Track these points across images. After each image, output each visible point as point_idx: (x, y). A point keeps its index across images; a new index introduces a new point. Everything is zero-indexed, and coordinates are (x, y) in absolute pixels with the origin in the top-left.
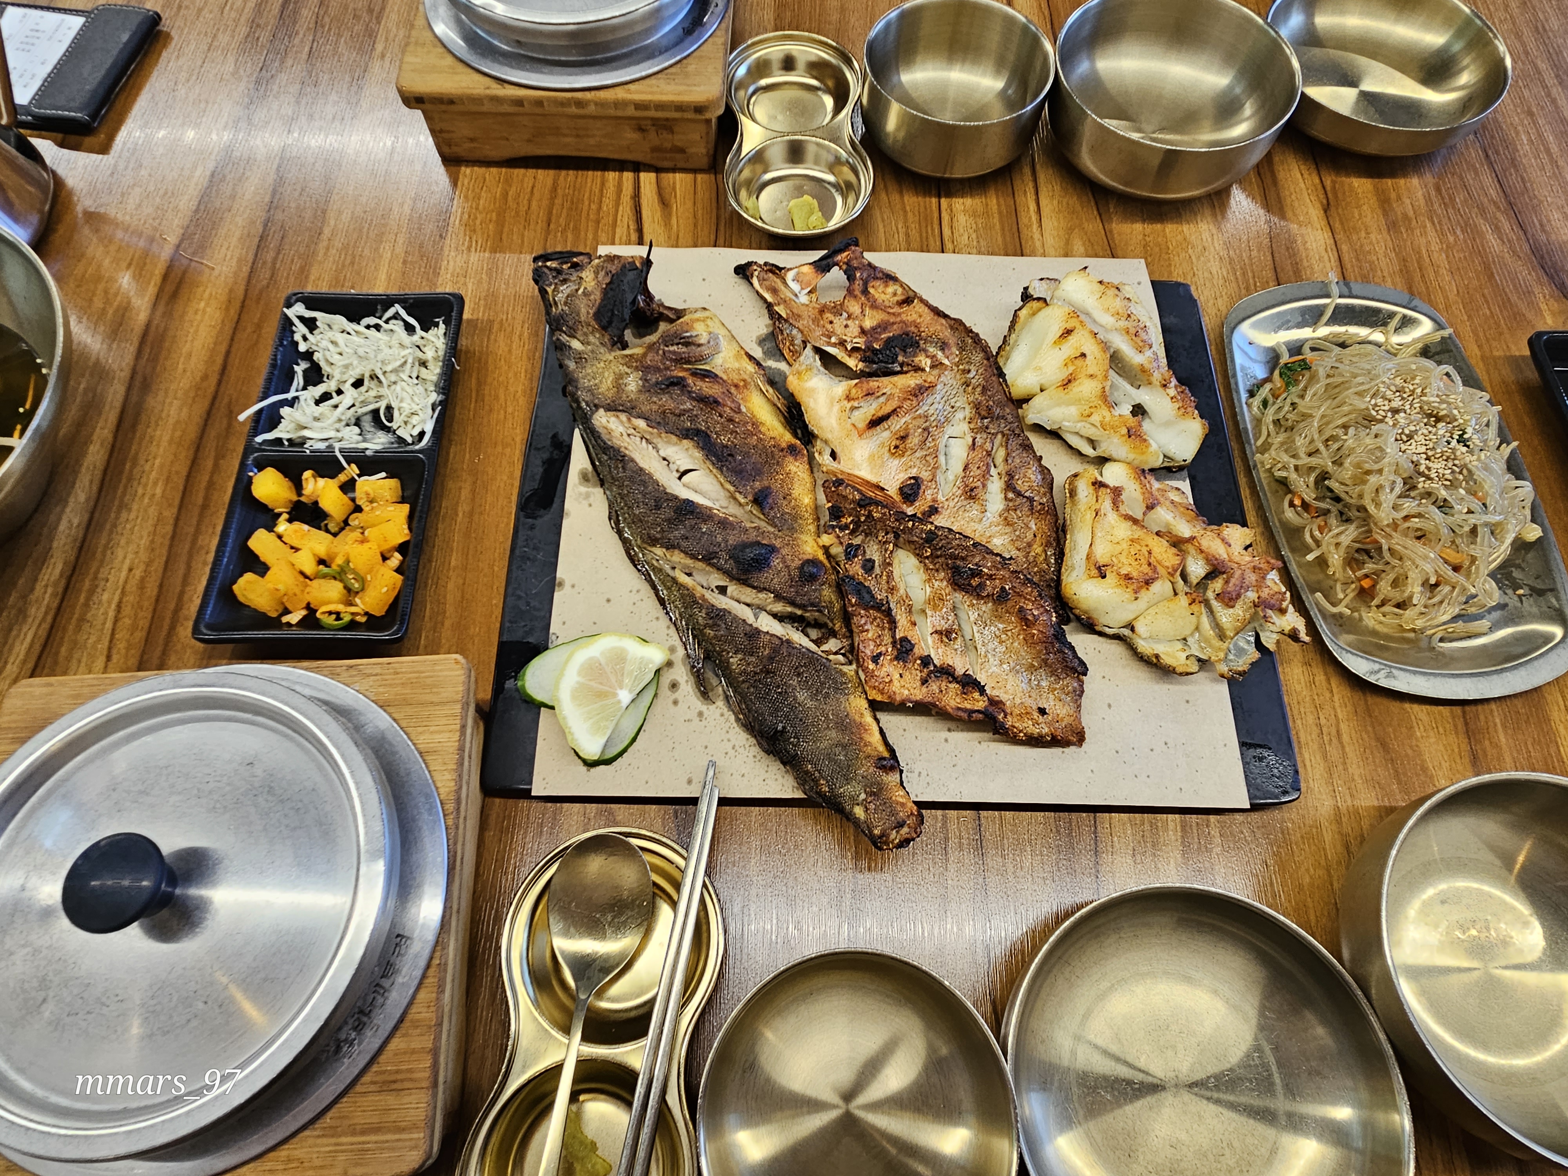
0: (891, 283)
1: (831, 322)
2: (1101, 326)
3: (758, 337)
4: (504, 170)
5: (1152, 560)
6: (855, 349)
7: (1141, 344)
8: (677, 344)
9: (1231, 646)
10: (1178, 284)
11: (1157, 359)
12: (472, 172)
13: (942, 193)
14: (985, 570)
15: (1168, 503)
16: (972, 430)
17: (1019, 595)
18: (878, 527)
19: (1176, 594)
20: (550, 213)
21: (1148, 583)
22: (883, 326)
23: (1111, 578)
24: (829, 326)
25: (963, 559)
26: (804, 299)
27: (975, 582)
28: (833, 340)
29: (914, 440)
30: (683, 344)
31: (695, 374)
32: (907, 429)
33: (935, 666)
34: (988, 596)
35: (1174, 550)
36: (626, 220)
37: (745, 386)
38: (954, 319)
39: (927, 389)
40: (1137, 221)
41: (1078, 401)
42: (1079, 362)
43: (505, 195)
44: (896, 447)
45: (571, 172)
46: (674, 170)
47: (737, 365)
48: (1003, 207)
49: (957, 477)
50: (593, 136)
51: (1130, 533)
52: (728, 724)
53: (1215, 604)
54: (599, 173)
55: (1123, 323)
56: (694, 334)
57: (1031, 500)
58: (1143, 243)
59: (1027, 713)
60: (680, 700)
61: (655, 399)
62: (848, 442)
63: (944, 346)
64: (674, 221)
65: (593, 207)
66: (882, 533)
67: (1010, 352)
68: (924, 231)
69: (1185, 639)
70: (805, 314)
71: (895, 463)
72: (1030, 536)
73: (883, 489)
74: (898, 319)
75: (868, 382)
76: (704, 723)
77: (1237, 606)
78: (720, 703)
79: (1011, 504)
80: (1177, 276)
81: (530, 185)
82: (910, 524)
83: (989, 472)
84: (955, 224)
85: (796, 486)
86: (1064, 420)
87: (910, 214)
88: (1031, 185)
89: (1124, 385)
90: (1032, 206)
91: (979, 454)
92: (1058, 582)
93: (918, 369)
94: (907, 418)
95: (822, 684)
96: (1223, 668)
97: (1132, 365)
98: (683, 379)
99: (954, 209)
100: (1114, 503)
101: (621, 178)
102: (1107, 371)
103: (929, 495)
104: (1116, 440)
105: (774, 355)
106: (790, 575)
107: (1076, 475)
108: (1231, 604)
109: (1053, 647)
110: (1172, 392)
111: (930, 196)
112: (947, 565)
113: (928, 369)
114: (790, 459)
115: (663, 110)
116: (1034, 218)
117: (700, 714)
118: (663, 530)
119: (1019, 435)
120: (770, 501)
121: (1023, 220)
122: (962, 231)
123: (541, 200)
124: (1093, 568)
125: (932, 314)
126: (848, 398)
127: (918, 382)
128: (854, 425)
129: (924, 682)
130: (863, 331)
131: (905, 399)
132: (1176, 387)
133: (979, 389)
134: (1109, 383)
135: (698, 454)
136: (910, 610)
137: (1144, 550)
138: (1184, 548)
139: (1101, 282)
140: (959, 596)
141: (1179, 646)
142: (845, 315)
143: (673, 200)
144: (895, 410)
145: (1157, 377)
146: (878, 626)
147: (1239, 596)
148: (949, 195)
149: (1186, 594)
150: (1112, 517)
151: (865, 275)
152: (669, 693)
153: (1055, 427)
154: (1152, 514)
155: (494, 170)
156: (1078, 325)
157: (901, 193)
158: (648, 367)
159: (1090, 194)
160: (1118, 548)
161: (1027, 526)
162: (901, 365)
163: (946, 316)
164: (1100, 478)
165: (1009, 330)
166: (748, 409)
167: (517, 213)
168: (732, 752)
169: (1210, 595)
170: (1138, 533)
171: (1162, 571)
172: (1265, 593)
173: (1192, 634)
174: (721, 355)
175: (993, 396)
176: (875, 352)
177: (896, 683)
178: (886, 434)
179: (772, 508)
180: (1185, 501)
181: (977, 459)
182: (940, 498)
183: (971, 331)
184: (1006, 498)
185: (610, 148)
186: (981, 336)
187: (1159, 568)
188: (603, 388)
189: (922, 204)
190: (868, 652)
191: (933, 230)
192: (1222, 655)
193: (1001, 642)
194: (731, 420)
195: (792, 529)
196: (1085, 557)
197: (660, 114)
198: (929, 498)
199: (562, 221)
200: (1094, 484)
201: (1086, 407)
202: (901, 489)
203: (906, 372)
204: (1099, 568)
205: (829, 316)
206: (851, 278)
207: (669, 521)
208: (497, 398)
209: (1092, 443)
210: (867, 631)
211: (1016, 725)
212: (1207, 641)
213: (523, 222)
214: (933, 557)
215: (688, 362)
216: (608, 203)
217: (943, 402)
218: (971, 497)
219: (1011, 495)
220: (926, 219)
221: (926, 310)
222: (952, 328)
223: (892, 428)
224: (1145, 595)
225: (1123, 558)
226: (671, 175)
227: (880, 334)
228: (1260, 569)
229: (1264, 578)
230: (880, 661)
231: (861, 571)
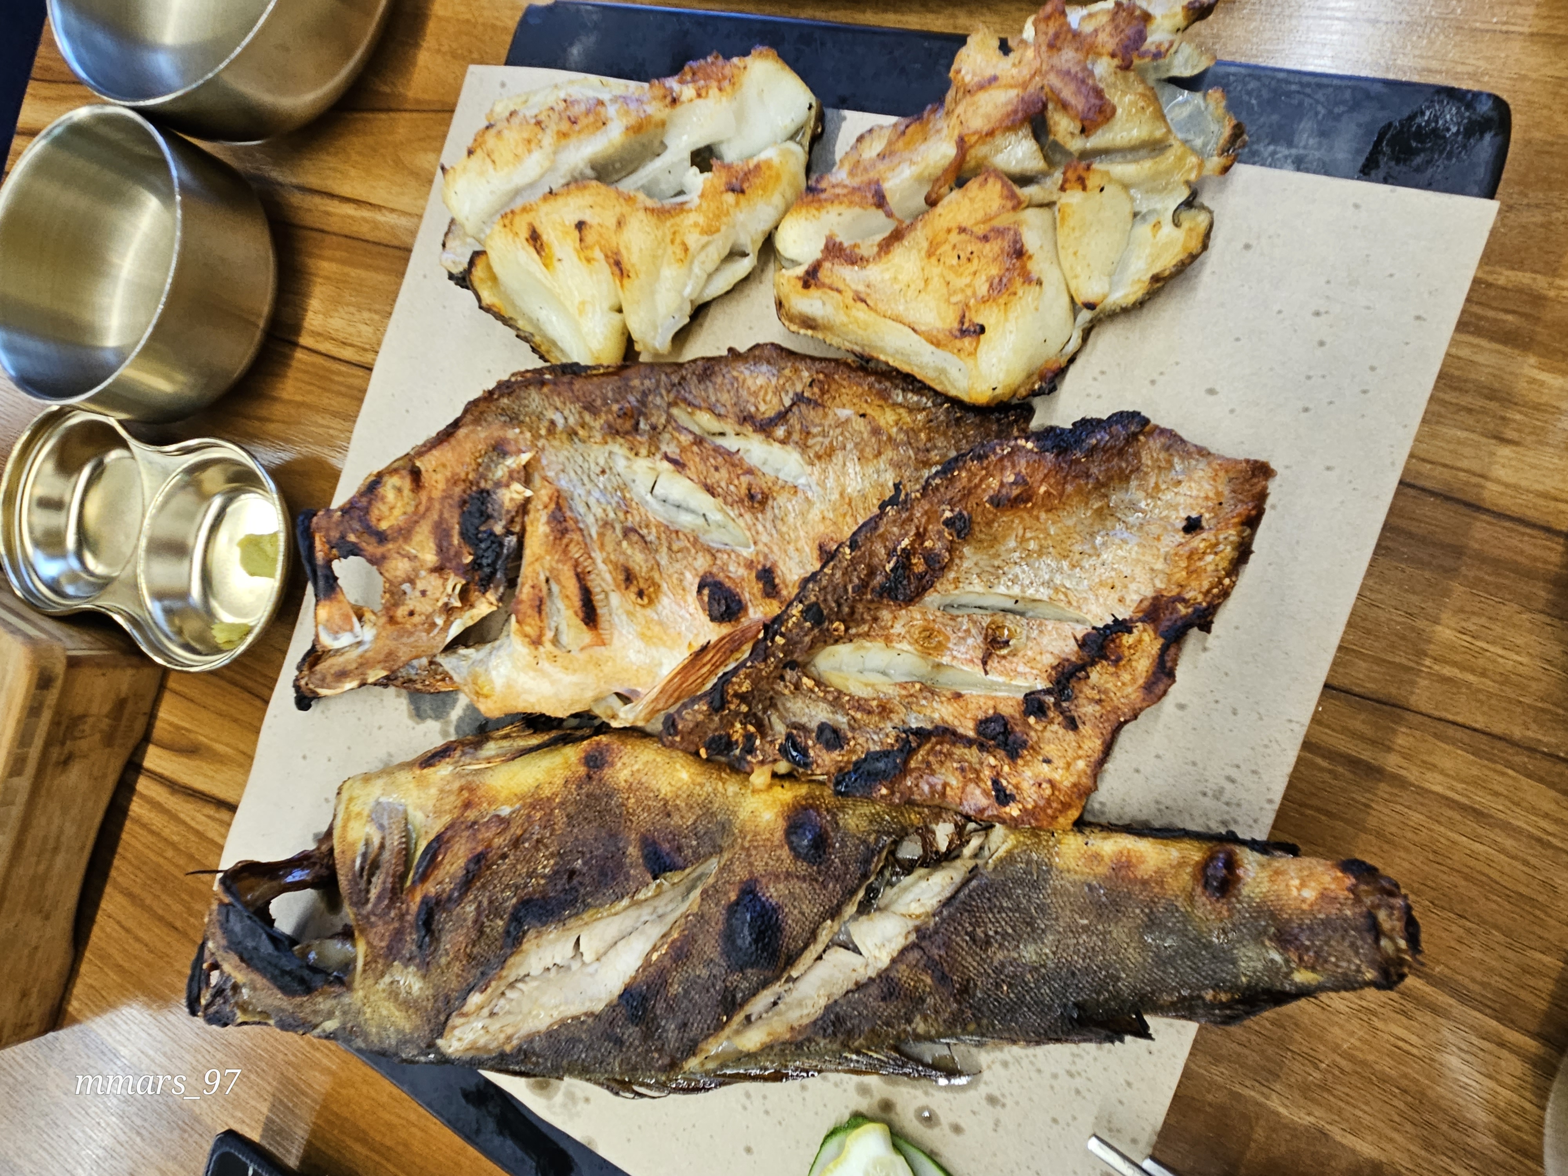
0: (381, 490)
1: (411, 614)
2: (542, 176)
3: (411, 717)
4: (88, 954)
5: (980, 230)
6: (464, 595)
7: (591, 118)
8: (369, 882)
9: (1180, 136)
10: (524, 23)
11: (625, 99)
12: (78, 999)
13: (293, 338)
14: (905, 543)
15: (881, 166)
16: (650, 454)
17: (968, 493)
18: (766, 687)
19: (1050, 205)
20: (161, 919)
21: (1019, 253)
22: (441, 533)
23: (986, 316)
24: (416, 619)
25: (872, 572)
26: (367, 634)
27: (918, 564)
28: (440, 621)
29: (638, 560)
30: (371, 874)
31: (423, 878)
32: (616, 565)
33: (1048, 692)
34: (950, 550)
35: (973, 185)
36: (200, 817)
37: (471, 790)
38: (466, 411)
39: (559, 507)
40: (415, 56)
41: (655, 259)
42: (591, 236)
43: (120, 969)
44: (640, 594)
45: (116, 862)
46: (152, 716)
47: (433, 791)
48: (338, 254)
49: (722, 510)
50: (61, 831)
51: (914, 254)
52: (1025, 1062)
53: (1096, 141)
54: (128, 824)
55: (548, 139)
56: (361, 848)
57: (799, 399)
58: (448, 58)
59: (1190, 557)
60: (953, 1118)
61: (443, 961)
62: (608, 668)
63: (500, 449)
64: (220, 748)
65: (170, 853)
66: (780, 686)
67: (544, 336)
68: (336, 388)
69: (1135, 215)
70: (392, 644)
71: (666, 603)
72: (860, 425)
73: (704, 649)
74: (437, 506)
75: (520, 602)
76: (1009, 1102)
77: (1115, 100)
78: (985, 1057)
79: (796, 437)
80: (511, 20)
81: (117, 927)
82: (779, 640)
83: (729, 453)
84: (341, 336)
85: (654, 784)
86: (680, 293)
87: (309, 399)
88: (317, 200)
89: (652, 169)
90: (349, 210)
91: (694, 462)
92: (956, 402)
93: (524, 507)
94: (598, 556)
95: (1017, 909)
96: (1215, 162)
97: (623, 146)
98: (425, 901)
99: (320, 330)
100: (853, 263)
101: (143, 797)
102: (619, 194)
103: (737, 571)
104: (741, 216)
105: (444, 704)
106: (804, 879)
107: (780, 305)
108: (1108, 110)
109: (1078, 461)
110: (688, 92)
111: (290, 357)
112: (872, 601)
113: (528, 493)
114: (607, 772)
115: (32, 736)
116: (365, 213)
117: (992, 1100)
118: (660, 1050)
119: (683, 378)
120: (666, 846)
121: (365, 231)
122: (352, 330)
123: (140, 924)
124: (958, 343)
125: (446, 446)
126: (536, 642)
127: (544, 519)
128: (582, 649)
129: (1072, 724)
130: (439, 570)
131: (565, 551)
132: (682, 82)
133: (587, 417)
134: (641, 196)
135: (552, 934)
136: (929, 690)
137: (954, 237)
138: (972, 163)
139: (470, 152)
140: (932, 598)
141: (1144, 230)
142: (406, 587)
143: (192, 736)
144: (578, 575)
145: (655, 109)
146: (942, 763)
147: (1099, 93)
148: (296, 328)
149: (1063, 189)
150: (875, 273)
151: (357, 526)
152: (936, 1131)
153: (688, 310)
154: (893, 200)
155: (84, 968)
156: (527, 218)
157: (275, 399)
158: (390, 948)
159: (357, 115)
160: (936, 283)
161: (844, 424)
162: (509, 532)
163: (456, 425)
164: (800, 271)
165: (510, 326)
166: (507, 802)
167: (148, 965)
168: (1078, 1082)
169: (1076, 145)
170: (919, 237)
171: (1005, 220)
172: (1107, 41)
173: (1132, 200)
174: (411, 810)
175: (605, 399)
176: (476, 565)
177: (1057, 776)
178: (615, 599)
179: (679, 849)
180: (887, 133)
181: (701, 467)
182: (748, 553)
183: (491, 393)
184: (783, 442)
185: (90, 804)
186: (505, 377)
187: (997, 223)
188: (407, 1027)
189: (300, 375)
190: (983, 802)
191: (340, 373)
192: (1193, 160)
193: (1040, 553)
194: (516, 843)
195: (725, 828)
196: (932, 348)
197: (38, 742)
198: (742, 571)
199: (177, 907)
200: (806, 285)
201: (670, 249)
202: (713, 619)
203: (523, 530)
204: (964, 333)
205: (401, 612)
206: (354, 551)
207: (647, 1036)
208: (390, 1126)
209: (735, 254)
210: (945, 785)
211: (1206, 585)
212: (1155, 176)
213: (162, 964)
214: (850, 620)
215: (403, 877)
216: (171, 831)
217: (589, 486)
218: (763, 502)
219: (780, 432)
220: (322, 377)
221: (435, 452)
222: (477, 421)
223: (607, 588)
224: (1036, 267)
225: (960, 282)
226: (159, 724)
227: (451, 544)
228: (1057, 36)
229: (1076, 35)
230: (1010, 789)
231: (836, 755)
